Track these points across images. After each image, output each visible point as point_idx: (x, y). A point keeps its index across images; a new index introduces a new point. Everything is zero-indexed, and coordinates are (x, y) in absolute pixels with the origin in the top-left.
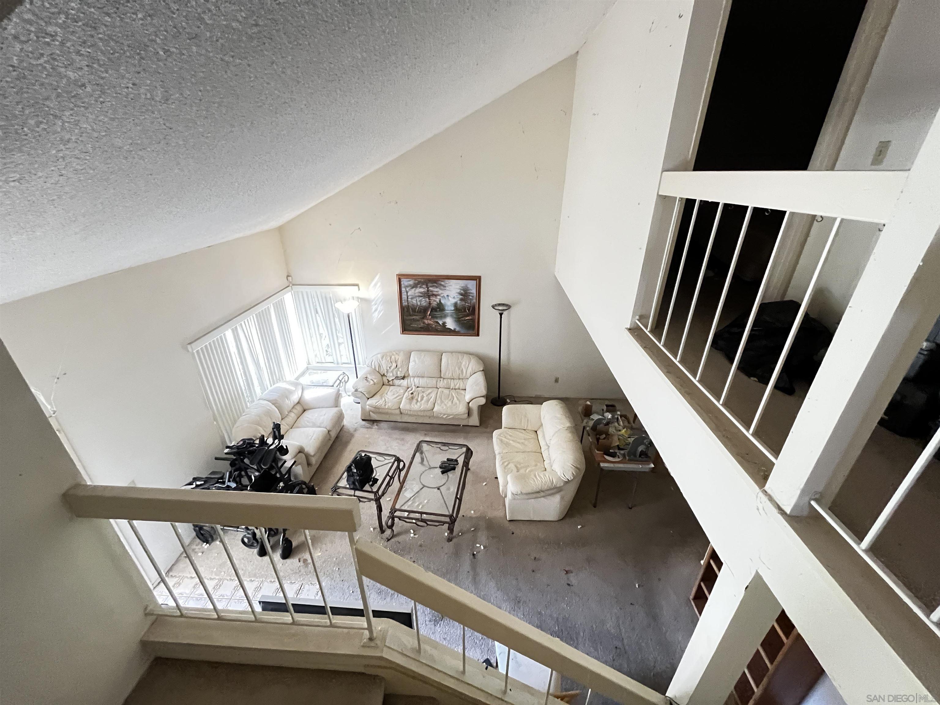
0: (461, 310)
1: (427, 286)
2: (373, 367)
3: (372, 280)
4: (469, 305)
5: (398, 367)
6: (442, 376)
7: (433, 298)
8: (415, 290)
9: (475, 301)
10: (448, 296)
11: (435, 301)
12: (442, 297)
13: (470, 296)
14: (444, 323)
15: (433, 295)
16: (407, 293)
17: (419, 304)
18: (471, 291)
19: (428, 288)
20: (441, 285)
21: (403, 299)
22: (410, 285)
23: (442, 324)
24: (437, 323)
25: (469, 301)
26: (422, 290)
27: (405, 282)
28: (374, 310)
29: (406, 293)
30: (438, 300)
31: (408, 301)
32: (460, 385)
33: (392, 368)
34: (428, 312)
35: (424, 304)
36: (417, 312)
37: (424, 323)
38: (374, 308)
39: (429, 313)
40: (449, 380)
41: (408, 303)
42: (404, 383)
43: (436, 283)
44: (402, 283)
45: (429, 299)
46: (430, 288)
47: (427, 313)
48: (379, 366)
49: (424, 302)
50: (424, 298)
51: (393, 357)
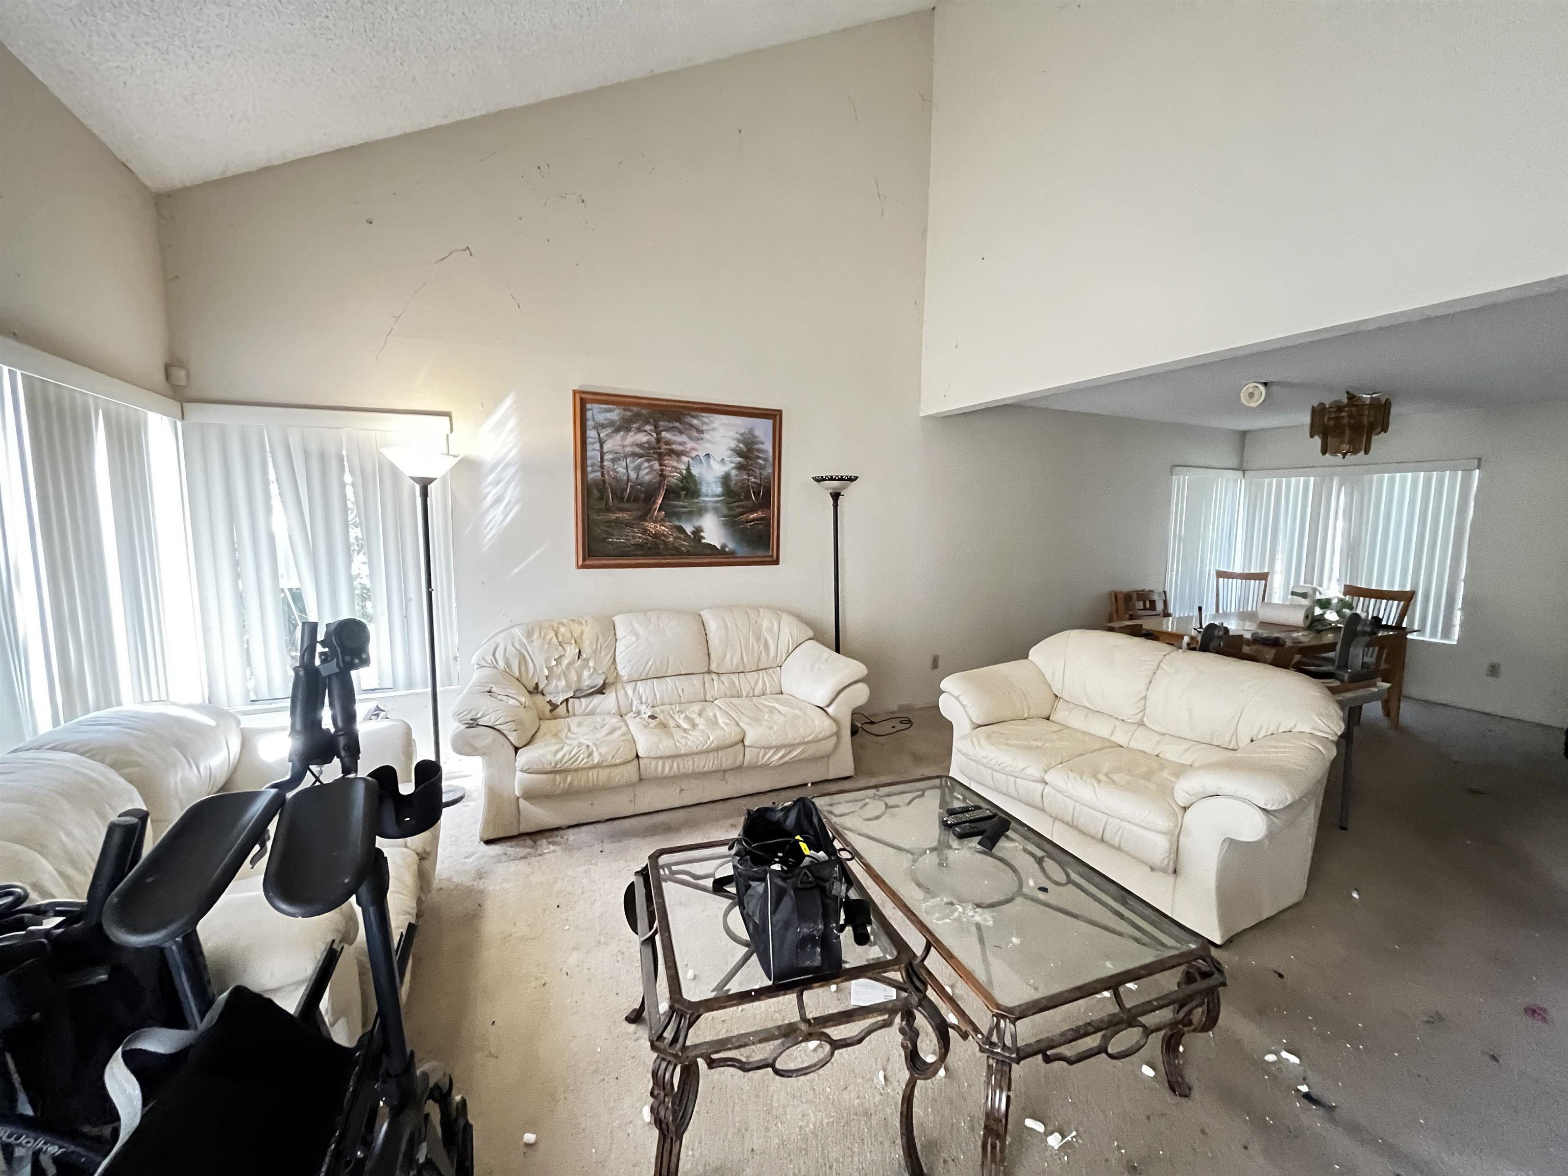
0: (739, 496)
1: (656, 427)
2: (502, 665)
3: (496, 404)
4: (759, 482)
5: (584, 656)
6: (713, 667)
7: (670, 462)
8: (623, 439)
9: (770, 471)
10: (708, 455)
11: (675, 469)
12: (692, 458)
13: (759, 458)
14: (698, 531)
15: (672, 452)
16: (602, 444)
17: (633, 475)
18: (761, 446)
19: (658, 433)
20: (692, 426)
21: (589, 462)
22: (611, 423)
23: (693, 533)
24: (681, 530)
25: (758, 472)
26: (642, 438)
27: (596, 413)
28: (489, 500)
29: (597, 446)
30: (683, 467)
31: (602, 467)
32: (764, 683)
33: (565, 662)
34: (656, 499)
35: (647, 478)
36: (628, 500)
37: (645, 531)
38: (492, 493)
39: (660, 501)
40: (734, 677)
41: (603, 475)
42: (608, 701)
43: (678, 420)
44: (589, 414)
45: (661, 465)
46: (664, 434)
47: (654, 502)
48: (523, 660)
49: (646, 472)
50: (648, 461)
51: (562, 630)
